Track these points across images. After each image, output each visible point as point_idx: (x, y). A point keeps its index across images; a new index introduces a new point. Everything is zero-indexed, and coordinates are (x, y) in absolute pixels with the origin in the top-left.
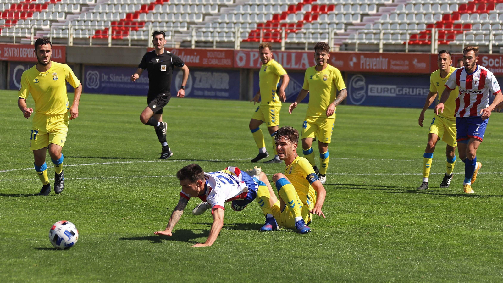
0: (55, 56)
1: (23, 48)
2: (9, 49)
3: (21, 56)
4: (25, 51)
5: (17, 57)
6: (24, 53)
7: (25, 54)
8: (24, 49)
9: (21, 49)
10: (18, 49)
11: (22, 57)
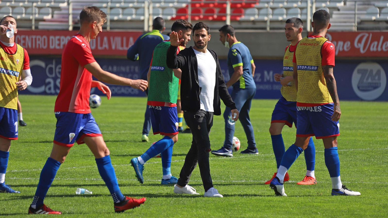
0: (122, 46)
1: (55, 35)
2: (27, 37)
3: (52, 47)
4: (59, 40)
5: (42, 49)
6: (57, 42)
7: (59, 45)
8: (57, 37)
9: (51, 37)
10: (45, 37)
11: (55, 49)
